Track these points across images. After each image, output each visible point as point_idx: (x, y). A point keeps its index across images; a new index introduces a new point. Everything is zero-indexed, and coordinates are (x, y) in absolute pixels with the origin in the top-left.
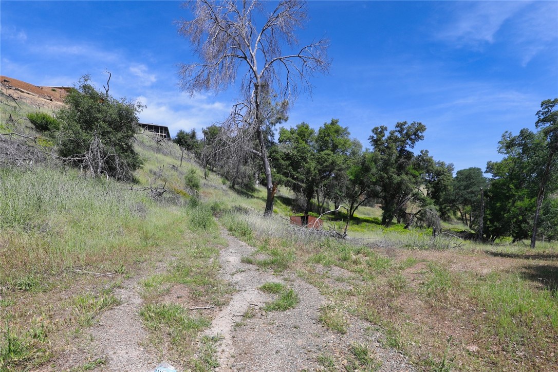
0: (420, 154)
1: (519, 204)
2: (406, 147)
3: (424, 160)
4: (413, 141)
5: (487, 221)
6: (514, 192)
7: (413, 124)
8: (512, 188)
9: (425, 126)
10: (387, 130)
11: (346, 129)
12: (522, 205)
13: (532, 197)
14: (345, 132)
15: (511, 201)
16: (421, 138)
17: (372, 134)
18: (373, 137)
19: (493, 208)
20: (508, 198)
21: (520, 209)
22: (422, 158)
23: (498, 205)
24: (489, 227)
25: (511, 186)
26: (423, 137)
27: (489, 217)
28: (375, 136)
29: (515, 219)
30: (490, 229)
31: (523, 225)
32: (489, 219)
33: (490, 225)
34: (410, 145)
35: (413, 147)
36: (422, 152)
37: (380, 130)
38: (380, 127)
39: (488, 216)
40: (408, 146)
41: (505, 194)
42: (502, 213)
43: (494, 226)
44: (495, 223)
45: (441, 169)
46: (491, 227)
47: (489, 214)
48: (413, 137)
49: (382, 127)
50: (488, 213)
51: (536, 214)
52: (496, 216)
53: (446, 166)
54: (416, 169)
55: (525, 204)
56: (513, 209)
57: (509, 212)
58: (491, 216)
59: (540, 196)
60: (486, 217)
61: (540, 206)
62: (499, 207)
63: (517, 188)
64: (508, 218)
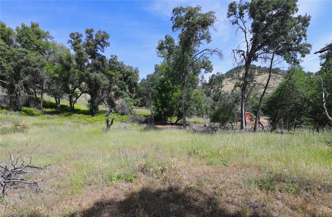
0: (111, 58)
1: (176, 94)
3: (114, 63)
4: (102, 47)
5: (159, 107)
6: (171, 86)
7: (100, 32)
9: (108, 35)
10: (82, 37)
11: (48, 33)
12: (177, 95)
14: (46, 35)
15: (171, 92)
16: (108, 44)
17: (70, 39)
18: (71, 41)
19: (161, 98)
20: (169, 90)
21: (177, 98)
22: (113, 61)
24: (160, 112)
26: (109, 44)
27: (160, 105)
28: (73, 40)
30: (162, 113)
31: (180, 109)
32: (160, 106)
33: (161, 111)
34: (101, 50)
35: (103, 51)
36: (112, 56)
37: (76, 35)
38: (76, 33)
39: (159, 103)
40: (99, 50)
41: (166, 87)
42: (167, 101)
44: (165, 109)
46: (162, 112)
47: (160, 102)
48: (102, 43)
50: (158, 101)
51: (183, 101)
52: (164, 104)
53: (133, 69)
54: (111, 70)
55: (179, 94)
56: (173, 98)
57: (171, 100)
58: (161, 104)
59: (183, 87)
60: (158, 105)
61: (184, 94)
62: (165, 97)
63: (173, 83)
64: (171, 105)
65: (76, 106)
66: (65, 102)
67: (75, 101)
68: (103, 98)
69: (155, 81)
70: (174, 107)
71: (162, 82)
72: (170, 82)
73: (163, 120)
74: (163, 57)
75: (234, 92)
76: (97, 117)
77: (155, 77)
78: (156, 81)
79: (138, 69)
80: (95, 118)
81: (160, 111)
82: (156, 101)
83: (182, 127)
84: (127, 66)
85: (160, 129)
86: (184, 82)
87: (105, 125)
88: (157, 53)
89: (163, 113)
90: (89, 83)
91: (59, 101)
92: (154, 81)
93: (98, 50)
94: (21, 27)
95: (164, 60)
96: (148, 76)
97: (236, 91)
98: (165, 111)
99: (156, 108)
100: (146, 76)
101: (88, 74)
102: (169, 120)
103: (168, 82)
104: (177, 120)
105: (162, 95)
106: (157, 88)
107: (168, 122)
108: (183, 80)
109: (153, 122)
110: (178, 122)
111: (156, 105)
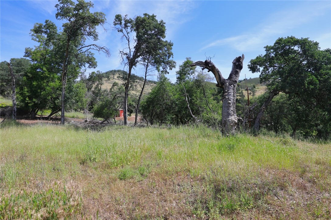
1: (52, 84)
5: (26, 97)
6: (47, 75)
8: (45, 71)
12: (54, 85)
15: (45, 81)
19: (31, 86)
20: (43, 78)
21: (53, 88)
23: (34, 83)
24: (28, 103)
27: (28, 94)
29: (50, 97)
30: (29, 105)
31: (56, 102)
32: (28, 96)
33: (29, 101)
39: (26, 93)
41: (40, 75)
42: (39, 91)
43: (33, 102)
44: (34, 100)
46: (30, 103)
47: (28, 92)
50: (26, 90)
51: (62, 93)
52: (34, 93)
55: (57, 85)
56: (48, 88)
57: (45, 90)
59: (64, 77)
60: (25, 94)
61: (65, 85)
62: (36, 86)
63: (49, 72)
64: (45, 96)
69: (22, 67)
70: (48, 98)
71: (34, 68)
72: (46, 70)
73: (31, 113)
74: (39, 41)
75: (113, 90)
78: (24, 67)
81: (27, 101)
82: (22, 89)
83: (60, 122)
85: (26, 125)
86: (66, 72)
88: (31, 35)
89: (31, 105)
92: (21, 66)
95: (40, 45)
96: (12, 60)
97: (114, 90)
98: (34, 102)
99: (22, 98)
102: (39, 113)
103: (42, 69)
104: (51, 114)
105: (31, 84)
106: (26, 75)
107: (39, 116)
108: (65, 69)
109: (15, 116)
110: (51, 117)
111: (21, 94)
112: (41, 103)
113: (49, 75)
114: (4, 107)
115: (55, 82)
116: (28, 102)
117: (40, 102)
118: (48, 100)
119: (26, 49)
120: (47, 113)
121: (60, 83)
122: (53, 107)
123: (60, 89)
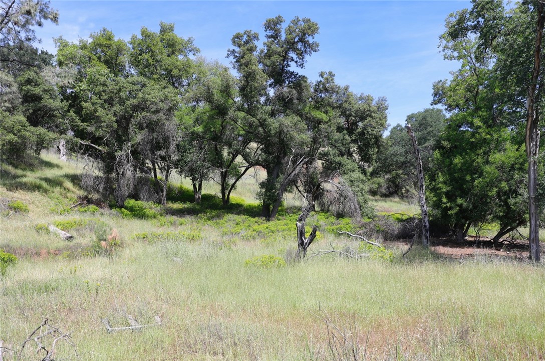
0: (320, 79)
1: (497, 157)
2: (288, 65)
3: (326, 90)
4: (301, 54)
5: (442, 197)
7: (296, 22)
8: (480, 127)
9: (316, 25)
10: (258, 39)
11: (190, 41)
12: (503, 159)
13: (520, 144)
14: (187, 47)
16: (313, 48)
17: (232, 47)
18: (234, 51)
19: (450, 170)
20: (474, 147)
21: (501, 168)
22: (324, 87)
23: (456, 161)
25: (477, 122)
26: (318, 46)
27: (445, 189)
28: (237, 49)
29: (495, 190)
30: (449, 212)
31: (512, 201)
33: (448, 205)
34: (296, 62)
35: (302, 66)
36: (321, 75)
37: (245, 38)
38: (245, 33)
39: (442, 186)
40: (292, 64)
41: (468, 139)
42: (468, 178)
43: (458, 205)
44: (459, 201)
45: (366, 106)
46: (451, 208)
47: (445, 183)
48: (299, 46)
49: (247, 33)
50: (441, 179)
51: (530, 176)
52: (459, 187)
53: (374, 103)
54: (318, 108)
55: (509, 157)
56: (488, 168)
57: (481, 175)
58: (449, 186)
59: (531, 132)
60: (440, 189)
61: (535, 154)
62: (461, 167)
63: (489, 126)
64: (482, 188)
65: (234, 197)
66: (211, 187)
67: (233, 185)
68: (295, 175)
69: (430, 129)
70: (490, 194)
71: (454, 125)
72: (480, 124)
73: (454, 232)
74: (460, 57)
76: (278, 222)
77: (429, 120)
78: (431, 129)
79: (386, 100)
80: (272, 224)
81: (444, 205)
82: (433, 178)
84: (359, 96)
85: (450, 258)
86: (537, 117)
87: (295, 245)
88: (441, 49)
90: (266, 141)
91: (200, 186)
92: (426, 128)
93: (289, 63)
94: (140, 36)
95: (463, 66)
96: (410, 118)
98: (460, 206)
99: (435, 199)
100: (406, 118)
101: (265, 120)
102: (472, 231)
103: (471, 124)
104: (500, 234)
105: (451, 163)
106: (438, 146)
107: (471, 239)
108: (533, 110)
109: (427, 238)
110: (501, 240)
111: (434, 190)
112: (475, 207)
113: (488, 136)
114: (404, 221)
115: (505, 150)
116: (447, 207)
117: (474, 204)
118: (491, 199)
119: (435, 87)
120: (490, 231)
121: (517, 150)
122: (503, 215)
123: (517, 166)
